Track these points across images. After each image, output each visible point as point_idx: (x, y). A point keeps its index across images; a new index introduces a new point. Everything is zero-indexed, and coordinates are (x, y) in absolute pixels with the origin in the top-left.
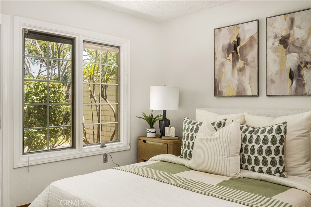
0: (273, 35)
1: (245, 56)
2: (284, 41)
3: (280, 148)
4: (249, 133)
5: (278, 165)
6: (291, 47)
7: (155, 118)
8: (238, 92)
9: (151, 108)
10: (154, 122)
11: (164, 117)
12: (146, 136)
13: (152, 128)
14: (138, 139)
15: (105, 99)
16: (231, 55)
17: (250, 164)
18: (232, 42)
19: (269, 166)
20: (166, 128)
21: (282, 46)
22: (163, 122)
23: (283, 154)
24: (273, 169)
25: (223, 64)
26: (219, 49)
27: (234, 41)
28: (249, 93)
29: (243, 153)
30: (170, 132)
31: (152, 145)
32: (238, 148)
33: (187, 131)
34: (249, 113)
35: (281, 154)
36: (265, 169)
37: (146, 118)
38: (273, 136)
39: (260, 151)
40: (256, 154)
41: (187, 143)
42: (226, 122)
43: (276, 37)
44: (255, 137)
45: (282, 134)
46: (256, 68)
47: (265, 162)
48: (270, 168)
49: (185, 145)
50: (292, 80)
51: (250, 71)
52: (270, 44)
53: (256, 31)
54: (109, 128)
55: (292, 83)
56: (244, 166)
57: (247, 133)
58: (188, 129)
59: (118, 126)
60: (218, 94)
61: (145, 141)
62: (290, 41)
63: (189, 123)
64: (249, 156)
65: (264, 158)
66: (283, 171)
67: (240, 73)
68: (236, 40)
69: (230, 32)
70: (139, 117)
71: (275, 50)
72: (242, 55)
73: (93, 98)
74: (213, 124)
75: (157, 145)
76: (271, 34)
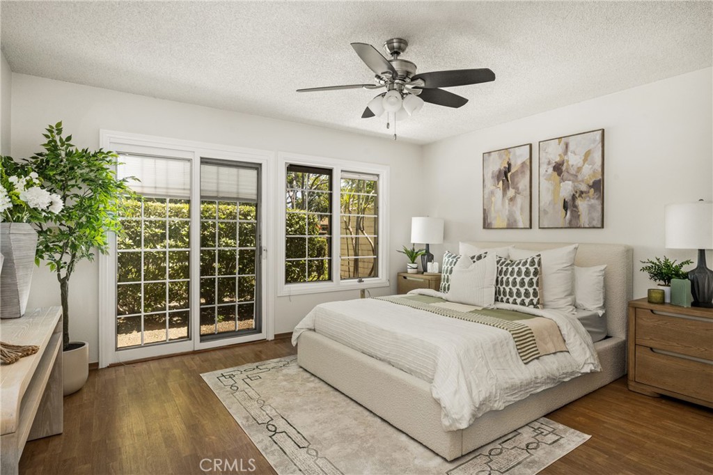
0: (547, 161)
1: (517, 184)
2: (558, 168)
3: (535, 280)
4: (505, 266)
5: (532, 297)
6: (565, 174)
7: (417, 253)
8: (508, 224)
9: (412, 242)
10: (416, 257)
11: (427, 251)
12: (407, 272)
13: (413, 263)
14: (399, 275)
15: (362, 231)
16: (501, 182)
17: (505, 296)
18: (502, 168)
19: (523, 297)
20: (429, 263)
21: (556, 174)
22: (426, 257)
23: (537, 286)
24: (527, 301)
25: (492, 193)
26: (489, 176)
27: (505, 167)
28: (521, 225)
29: (499, 286)
30: (432, 268)
31: (413, 281)
32: (493, 280)
33: (447, 265)
34: (514, 247)
35: (535, 286)
36: (519, 301)
37: (407, 252)
38: (527, 268)
39: (514, 283)
40: (510, 286)
41: (446, 277)
42: (487, 255)
43: (549, 163)
44: (510, 269)
45: (536, 266)
46: (529, 197)
47: (519, 294)
48: (523, 300)
49: (444, 279)
50: (566, 211)
51: (522, 201)
52: (543, 171)
53: (528, 157)
54: (366, 264)
55: (566, 214)
56: (500, 298)
57: (503, 266)
58: (448, 262)
59: (376, 260)
60: (487, 226)
61: (405, 278)
62: (564, 168)
63: (450, 256)
64: (504, 288)
65: (518, 289)
66: (538, 303)
67: (511, 203)
68: (507, 166)
69: (500, 157)
70: (399, 251)
71: (548, 178)
72: (513, 182)
73: (349, 229)
74: (473, 258)
75: (418, 282)
76: (544, 160)
